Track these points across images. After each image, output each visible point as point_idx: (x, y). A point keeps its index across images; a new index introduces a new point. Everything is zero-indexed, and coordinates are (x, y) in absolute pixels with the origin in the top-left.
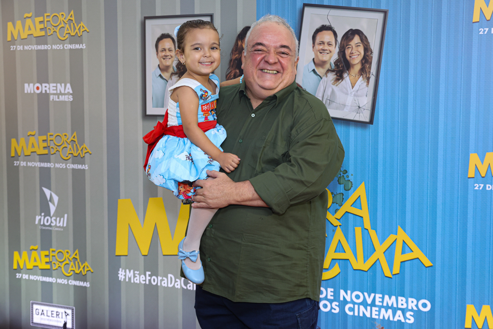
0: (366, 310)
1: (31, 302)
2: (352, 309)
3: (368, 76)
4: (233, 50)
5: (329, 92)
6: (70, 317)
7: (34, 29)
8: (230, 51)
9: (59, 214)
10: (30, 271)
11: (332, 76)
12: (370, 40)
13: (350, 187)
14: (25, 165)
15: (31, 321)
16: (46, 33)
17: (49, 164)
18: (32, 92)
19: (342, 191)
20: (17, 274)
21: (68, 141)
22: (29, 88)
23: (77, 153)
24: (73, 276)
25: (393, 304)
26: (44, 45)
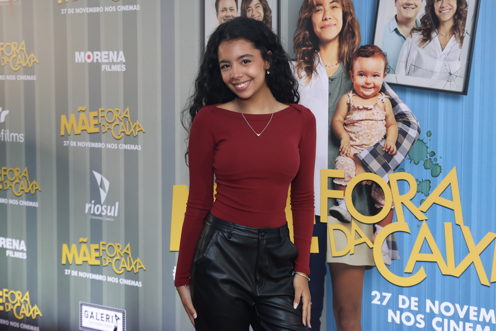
0: (458, 325)
1: (80, 302)
2: (440, 324)
3: (461, 35)
4: (302, 8)
5: (414, 56)
6: (120, 322)
8: (299, 9)
9: (110, 202)
10: (79, 267)
11: (418, 36)
13: (438, 173)
14: (75, 145)
15: (80, 325)
17: (100, 143)
18: (83, 61)
19: (429, 177)
20: (66, 270)
21: (121, 118)
22: (80, 57)
23: (129, 131)
25: (490, 320)
26: (96, 7)
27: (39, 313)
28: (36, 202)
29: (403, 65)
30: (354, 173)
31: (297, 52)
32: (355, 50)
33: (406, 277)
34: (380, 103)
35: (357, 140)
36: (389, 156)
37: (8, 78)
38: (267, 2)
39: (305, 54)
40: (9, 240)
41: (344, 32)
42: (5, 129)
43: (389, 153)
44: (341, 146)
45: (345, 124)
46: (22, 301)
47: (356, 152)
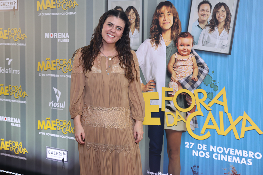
0: (225, 157)
1: (46, 147)
2: (217, 157)
3: (228, 28)
4: (154, 15)
5: (206, 37)
6: (66, 156)
7: (50, 4)
8: (153, 15)
9: (61, 101)
10: (46, 131)
11: (208, 29)
12: (230, 9)
13: (217, 89)
14: (44, 76)
15: (46, 157)
16: (56, 6)
17: (56, 75)
18: (49, 37)
19: (213, 91)
20: (40, 132)
21: (67, 64)
22: (47, 35)
24: (67, 134)
25: (240, 154)
26: (55, 13)
27: (26, 151)
28: (25, 101)
29: (201, 41)
30: (178, 89)
31: (152, 35)
32: (179, 34)
33: (201, 135)
34: (190, 58)
35: (179, 74)
36: (194, 82)
37: (12, 44)
38: (137, 12)
39: (155, 35)
40: (12, 118)
41: (174, 26)
42: (10, 68)
43: (194, 80)
44: (172, 77)
45: (174, 67)
46: (18, 146)
47: (179, 80)
